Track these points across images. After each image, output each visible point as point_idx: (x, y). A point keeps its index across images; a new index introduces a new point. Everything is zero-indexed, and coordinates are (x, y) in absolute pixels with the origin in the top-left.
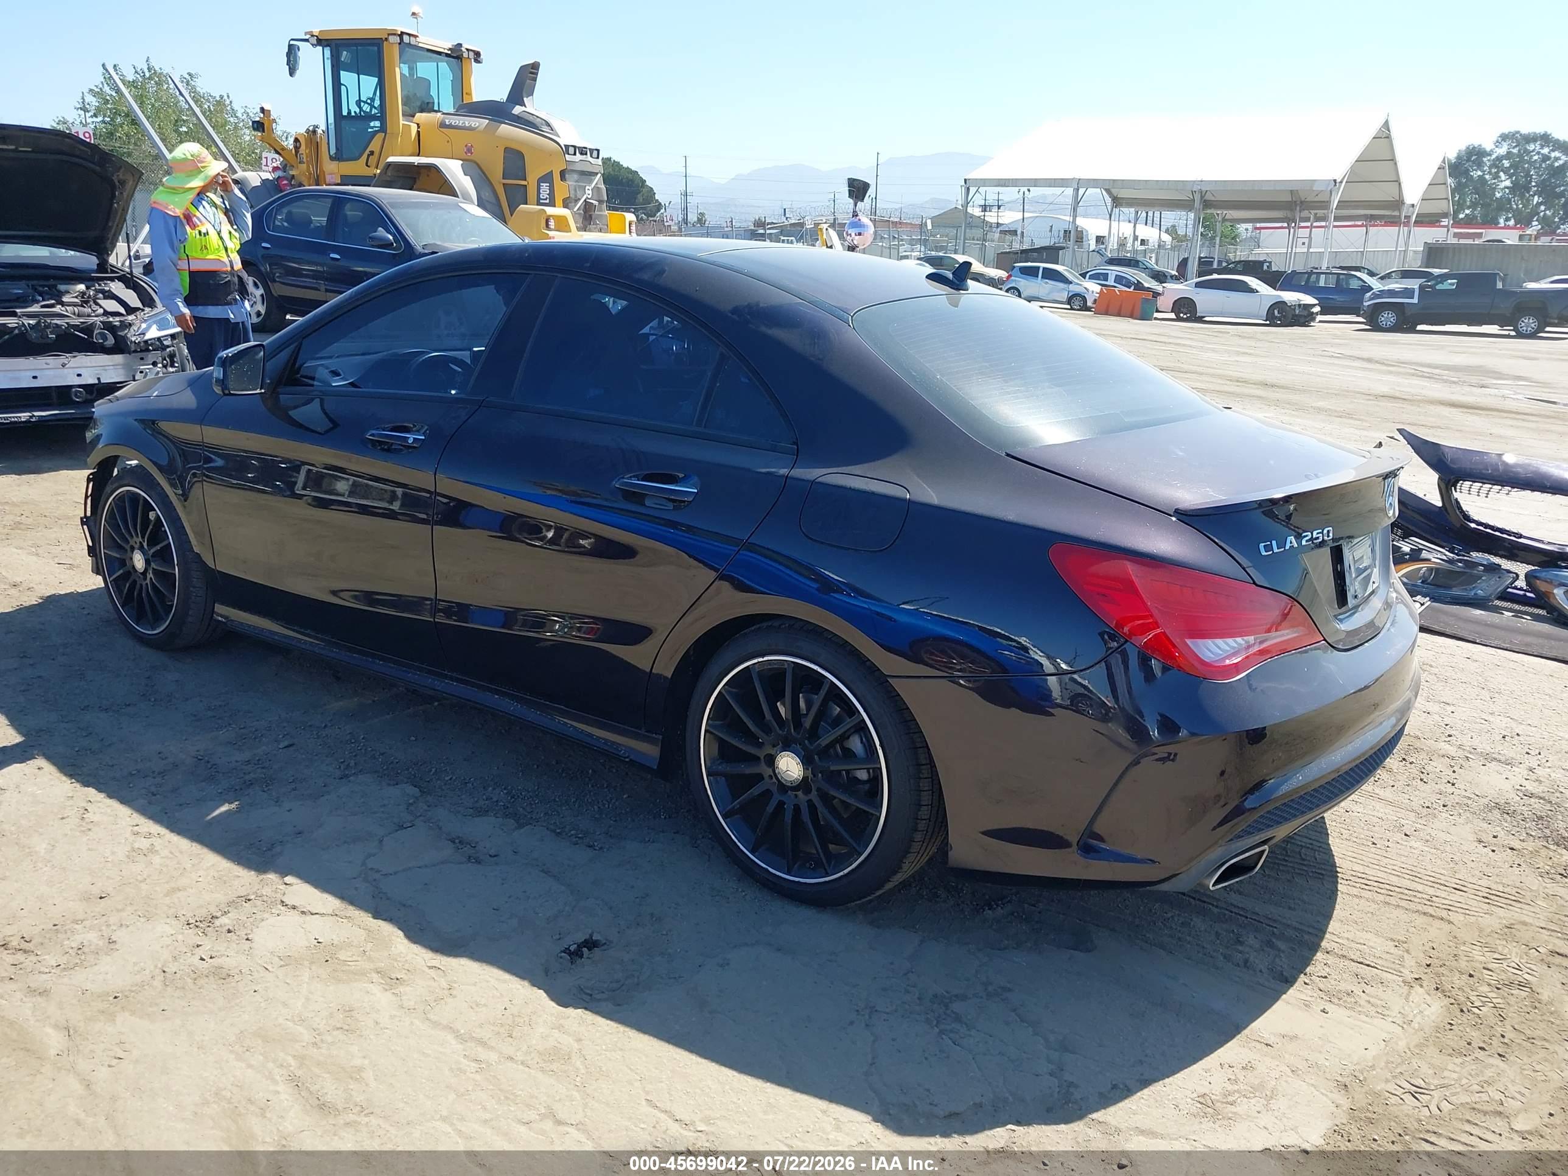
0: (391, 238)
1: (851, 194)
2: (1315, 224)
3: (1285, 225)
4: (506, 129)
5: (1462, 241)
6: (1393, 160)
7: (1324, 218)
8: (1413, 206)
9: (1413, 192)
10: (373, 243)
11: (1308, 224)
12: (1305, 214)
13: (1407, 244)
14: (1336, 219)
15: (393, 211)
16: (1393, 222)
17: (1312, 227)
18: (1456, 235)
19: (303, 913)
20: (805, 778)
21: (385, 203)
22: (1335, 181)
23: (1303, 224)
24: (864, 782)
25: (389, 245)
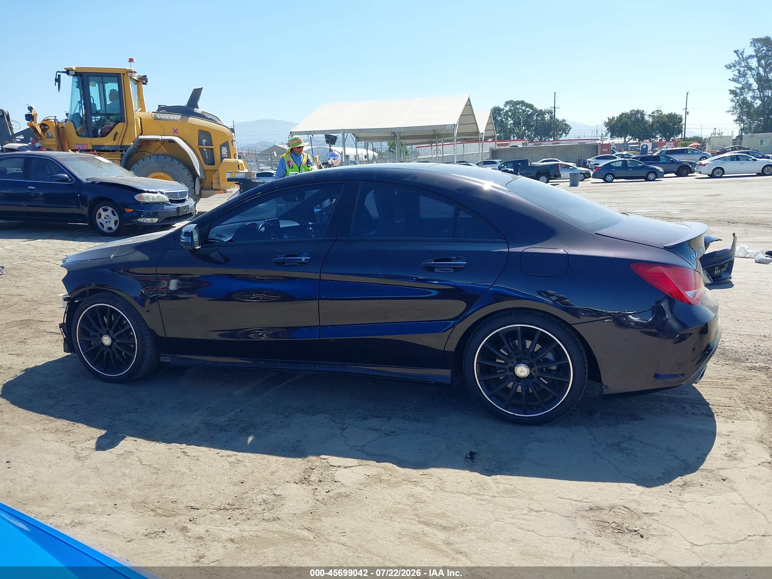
0: (66, 176)
1: (327, 142)
2: (444, 144)
3: (429, 145)
4: (192, 120)
5: (501, 147)
6: (473, 114)
7: (452, 141)
8: (482, 133)
9: (482, 129)
10: (56, 179)
11: (441, 144)
12: (440, 139)
13: (482, 151)
14: (457, 140)
15: (64, 163)
16: (477, 141)
17: (443, 145)
18: (498, 145)
19: (345, 467)
20: (530, 374)
21: (59, 159)
22: (454, 125)
23: (439, 144)
24: (555, 370)
25: (65, 180)
